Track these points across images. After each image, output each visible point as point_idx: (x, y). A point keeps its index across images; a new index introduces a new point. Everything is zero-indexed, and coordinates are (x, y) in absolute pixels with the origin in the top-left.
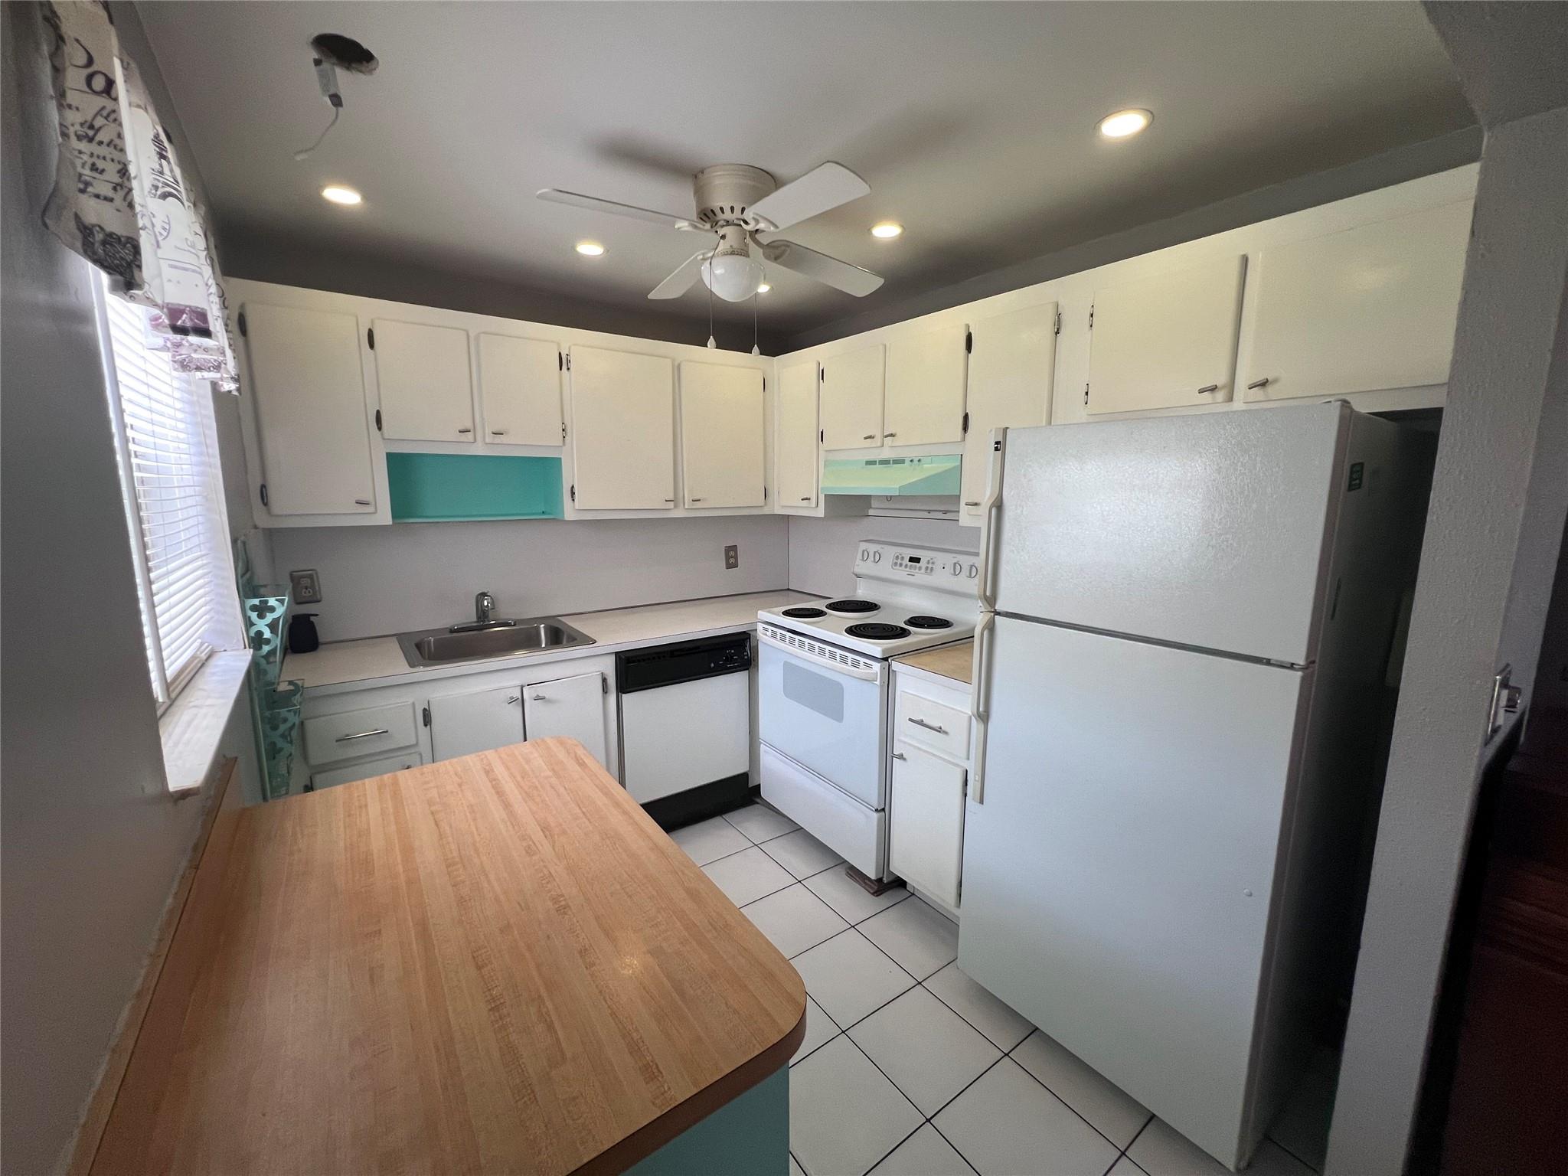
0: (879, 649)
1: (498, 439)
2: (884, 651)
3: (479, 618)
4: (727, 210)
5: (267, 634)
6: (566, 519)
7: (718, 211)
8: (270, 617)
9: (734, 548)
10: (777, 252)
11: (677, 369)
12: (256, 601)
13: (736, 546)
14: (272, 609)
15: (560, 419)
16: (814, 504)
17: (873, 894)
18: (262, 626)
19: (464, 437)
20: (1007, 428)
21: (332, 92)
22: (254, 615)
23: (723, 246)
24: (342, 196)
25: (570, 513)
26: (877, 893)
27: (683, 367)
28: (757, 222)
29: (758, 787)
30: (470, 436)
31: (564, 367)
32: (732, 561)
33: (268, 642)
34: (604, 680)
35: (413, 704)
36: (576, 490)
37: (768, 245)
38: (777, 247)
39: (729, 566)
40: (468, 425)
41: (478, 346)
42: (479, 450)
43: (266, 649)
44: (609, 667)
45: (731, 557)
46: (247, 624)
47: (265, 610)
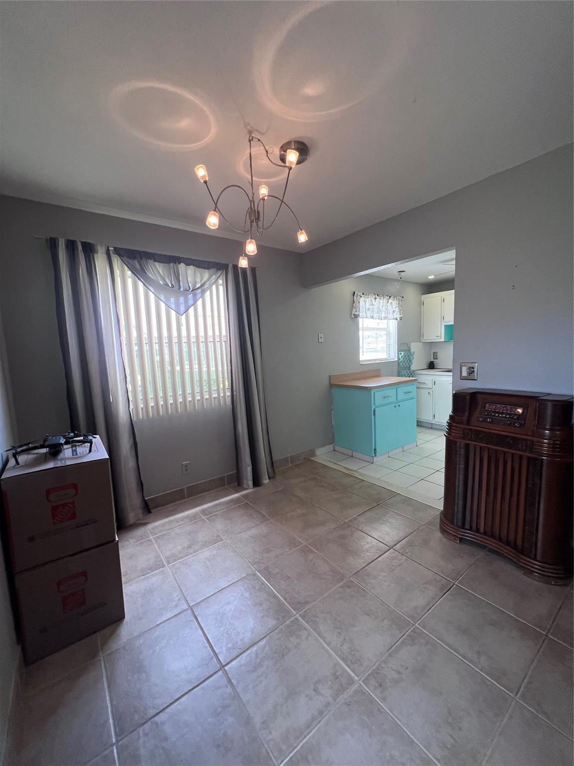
5: (400, 358)
12: (400, 352)
24: (432, 277)
35: (432, 379)
43: (400, 360)
46: (398, 356)
47: (401, 354)
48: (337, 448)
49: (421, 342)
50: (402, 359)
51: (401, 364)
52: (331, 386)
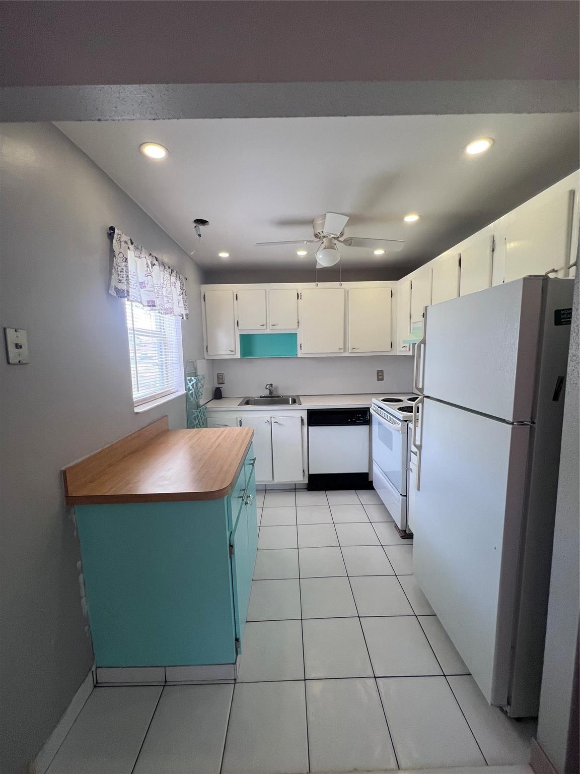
0: (401, 416)
1: (274, 327)
2: (403, 417)
3: (270, 394)
4: (321, 233)
5: (191, 388)
6: (298, 356)
7: (318, 234)
8: (192, 383)
9: (382, 371)
10: (349, 242)
11: (347, 293)
12: (189, 378)
13: (383, 371)
14: (193, 381)
15: (297, 318)
16: (408, 349)
17: (401, 537)
18: (190, 385)
19: (262, 328)
20: (427, 306)
21: (199, 233)
22: (188, 382)
23: (323, 245)
24: (224, 255)
25: (299, 355)
26: (403, 537)
27: (349, 292)
28: (330, 235)
29: (372, 482)
30: (265, 327)
31: (299, 298)
32: (380, 377)
33: (191, 390)
34: (302, 420)
35: (237, 418)
36: (302, 345)
37: (344, 240)
38: (348, 240)
39: (379, 380)
40: (264, 323)
41: (269, 294)
42: (268, 332)
43: (191, 392)
44: (305, 415)
45: (380, 376)
46: (186, 384)
47: (191, 380)
48: (104, 675)
49: (205, 359)
50: (193, 390)
51: (192, 399)
52: (71, 501)
